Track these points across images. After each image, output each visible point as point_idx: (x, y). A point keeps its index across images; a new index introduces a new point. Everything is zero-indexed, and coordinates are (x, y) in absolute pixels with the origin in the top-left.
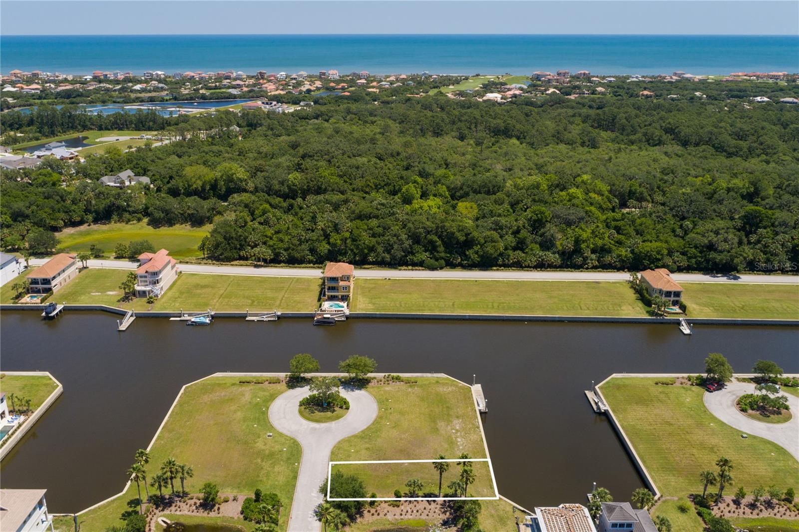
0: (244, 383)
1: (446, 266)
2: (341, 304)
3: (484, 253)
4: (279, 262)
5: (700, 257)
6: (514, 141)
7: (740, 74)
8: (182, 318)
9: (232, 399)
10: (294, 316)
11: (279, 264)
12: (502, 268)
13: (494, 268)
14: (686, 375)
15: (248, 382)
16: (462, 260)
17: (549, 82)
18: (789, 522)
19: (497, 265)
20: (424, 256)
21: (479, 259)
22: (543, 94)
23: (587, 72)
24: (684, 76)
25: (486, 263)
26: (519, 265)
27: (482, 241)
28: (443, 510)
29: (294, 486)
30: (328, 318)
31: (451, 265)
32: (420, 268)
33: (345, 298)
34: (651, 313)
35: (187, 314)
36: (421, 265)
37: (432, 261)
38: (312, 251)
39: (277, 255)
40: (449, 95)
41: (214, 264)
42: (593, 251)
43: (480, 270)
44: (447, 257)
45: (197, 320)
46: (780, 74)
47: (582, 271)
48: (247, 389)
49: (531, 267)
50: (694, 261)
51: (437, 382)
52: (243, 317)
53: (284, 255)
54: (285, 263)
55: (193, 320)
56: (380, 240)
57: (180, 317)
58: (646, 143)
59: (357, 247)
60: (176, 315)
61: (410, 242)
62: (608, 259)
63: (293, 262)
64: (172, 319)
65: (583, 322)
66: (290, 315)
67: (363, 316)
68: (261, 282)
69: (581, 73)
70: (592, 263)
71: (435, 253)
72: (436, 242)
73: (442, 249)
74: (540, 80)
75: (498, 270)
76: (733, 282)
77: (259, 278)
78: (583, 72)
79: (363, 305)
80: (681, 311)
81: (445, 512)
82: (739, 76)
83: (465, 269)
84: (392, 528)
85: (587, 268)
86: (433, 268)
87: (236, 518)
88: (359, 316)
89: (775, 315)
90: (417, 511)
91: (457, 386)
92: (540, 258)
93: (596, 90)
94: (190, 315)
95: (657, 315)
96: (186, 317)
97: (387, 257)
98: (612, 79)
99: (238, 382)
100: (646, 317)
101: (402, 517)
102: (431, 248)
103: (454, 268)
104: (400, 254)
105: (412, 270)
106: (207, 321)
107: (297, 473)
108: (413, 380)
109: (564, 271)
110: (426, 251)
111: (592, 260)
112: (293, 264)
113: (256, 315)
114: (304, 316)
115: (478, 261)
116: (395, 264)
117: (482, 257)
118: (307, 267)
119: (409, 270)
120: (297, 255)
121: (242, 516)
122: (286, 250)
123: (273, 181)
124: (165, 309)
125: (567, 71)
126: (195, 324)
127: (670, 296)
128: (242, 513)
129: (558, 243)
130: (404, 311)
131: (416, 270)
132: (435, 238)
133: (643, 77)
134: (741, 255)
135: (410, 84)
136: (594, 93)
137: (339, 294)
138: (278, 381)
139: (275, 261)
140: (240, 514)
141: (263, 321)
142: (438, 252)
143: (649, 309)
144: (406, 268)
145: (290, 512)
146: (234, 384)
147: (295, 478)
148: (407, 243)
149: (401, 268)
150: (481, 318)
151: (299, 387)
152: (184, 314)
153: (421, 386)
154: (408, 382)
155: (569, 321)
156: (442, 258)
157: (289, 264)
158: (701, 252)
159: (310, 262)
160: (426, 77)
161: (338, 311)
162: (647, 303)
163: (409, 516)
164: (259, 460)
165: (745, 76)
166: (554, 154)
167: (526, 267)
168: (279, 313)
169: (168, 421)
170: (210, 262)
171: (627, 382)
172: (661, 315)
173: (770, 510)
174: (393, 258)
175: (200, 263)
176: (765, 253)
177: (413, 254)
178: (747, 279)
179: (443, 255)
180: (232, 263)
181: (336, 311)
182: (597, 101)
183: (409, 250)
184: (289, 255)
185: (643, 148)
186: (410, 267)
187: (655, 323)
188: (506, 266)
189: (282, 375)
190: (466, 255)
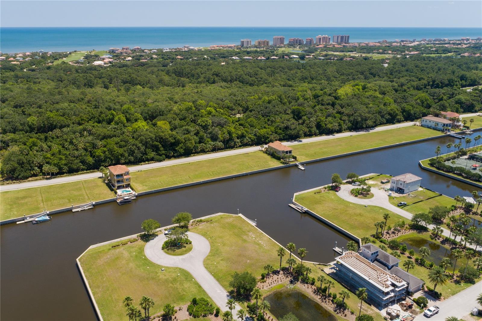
0: (115, 247)
1: (166, 158)
2: (127, 189)
3: (186, 147)
4: (63, 173)
5: (283, 133)
6: (139, 87)
7: (215, 46)
8: (26, 221)
9: (118, 258)
10: (103, 202)
11: (63, 174)
12: (196, 154)
13: (192, 155)
14: (323, 187)
15: (118, 246)
16: (174, 153)
17: (122, 54)
18: (408, 235)
19: (193, 153)
20: (152, 154)
21: (183, 152)
22: (124, 60)
23: (139, 47)
24: (190, 48)
25: (188, 153)
26: (203, 151)
27: (184, 141)
28: (286, 276)
29: (204, 291)
30: (127, 199)
31: (169, 157)
32: (153, 162)
33: (128, 186)
34: (283, 163)
35: (28, 217)
36: (152, 160)
37: (158, 157)
38: (83, 162)
39: (60, 169)
40: (70, 63)
41: (14, 183)
42: (238, 138)
43: (185, 157)
44: (166, 153)
45: (40, 219)
46: (233, 45)
47: (235, 149)
48: (121, 249)
49: (210, 151)
50: (281, 136)
51: (222, 218)
52: (70, 210)
53: (66, 169)
54: (66, 173)
55: (37, 219)
56: (125, 148)
57: (24, 220)
58: (207, 82)
59: (112, 155)
60: (20, 220)
61: (144, 147)
62: (245, 141)
63: (72, 171)
64: (18, 223)
65: (256, 173)
66: (100, 203)
67: (144, 194)
68: (61, 187)
69: (136, 48)
70: (239, 144)
71: (159, 152)
72: (158, 145)
73: (162, 149)
74: (115, 53)
75: (194, 156)
76: (300, 143)
77: (58, 186)
78: (137, 47)
79: (140, 188)
80: (294, 160)
81: (287, 277)
82: (214, 47)
83: (176, 158)
84: (270, 293)
85: (237, 147)
86: (160, 161)
87: (189, 319)
88: (143, 194)
89: (329, 154)
90: (275, 281)
91: (233, 217)
92: (213, 145)
93: (153, 57)
94: (31, 217)
95: (286, 163)
96: (29, 220)
97: (132, 158)
98: (155, 51)
99: (111, 248)
100: (282, 165)
101: (271, 286)
102: (156, 149)
103: (170, 158)
104: (139, 155)
105: (149, 163)
106: (47, 218)
107: (198, 284)
108: (209, 220)
109: (226, 151)
110: (153, 151)
111: (238, 142)
112: (73, 173)
113: (79, 207)
114: (109, 201)
115: (183, 153)
116: (136, 162)
117: (185, 150)
118: (83, 173)
119: (146, 164)
120: (75, 167)
121: (191, 317)
122: (65, 165)
123: (17, 124)
124: (10, 217)
125: (128, 47)
126: (38, 222)
127: (287, 154)
128: (190, 314)
129: (220, 136)
130: (166, 186)
131: (151, 163)
132: (157, 143)
133: (169, 49)
134: (302, 130)
135: (37, 58)
136: (152, 58)
137: (124, 184)
138: (135, 240)
139: (60, 173)
140: (189, 316)
141: (85, 210)
142: (160, 151)
143: (281, 161)
144: (144, 163)
145: (216, 304)
146: (110, 249)
147: (200, 287)
148: (143, 148)
149: (142, 163)
150: (209, 181)
151: (151, 240)
152: (26, 217)
153: (216, 222)
154: (207, 221)
155: (250, 174)
156: (163, 154)
157: (70, 173)
158: (283, 131)
159: (83, 170)
160: (43, 54)
161: (129, 194)
162: (278, 159)
163: (273, 285)
164: (171, 285)
165: (217, 47)
166: (168, 92)
167: (207, 152)
168: (94, 203)
169: (89, 282)
170: (11, 182)
171: (304, 196)
172: (288, 163)
173: (400, 232)
174: (136, 158)
175: (3, 184)
176: (308, 128)
177: (147, 154)
178: (306, 141)
179: (163, 152)
180: (28, 180)
181: (128, 194)
182: (162, 62)
183: (144, 152)
184: (69, 167)
185: (208, 85)
186: (147, 162)
187: (286, 167)
188: (197, 153)
189: (134, 236)
190: (176, 150)
